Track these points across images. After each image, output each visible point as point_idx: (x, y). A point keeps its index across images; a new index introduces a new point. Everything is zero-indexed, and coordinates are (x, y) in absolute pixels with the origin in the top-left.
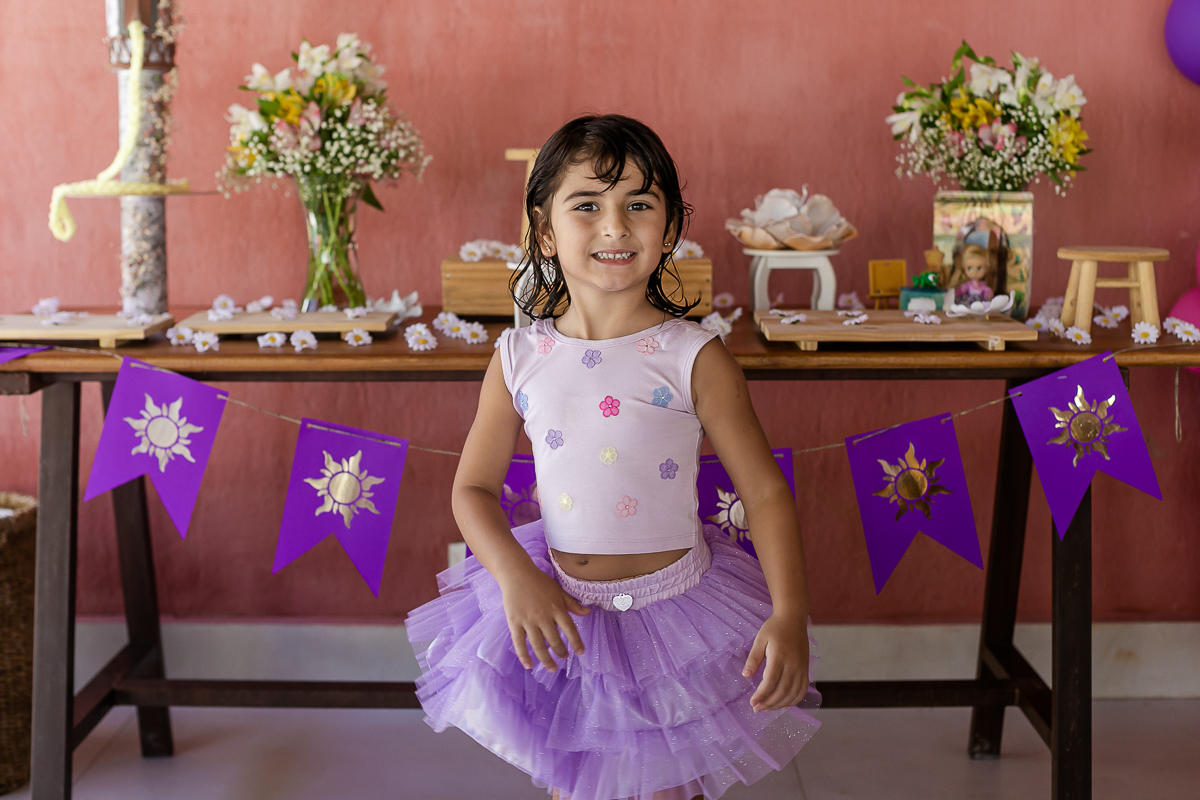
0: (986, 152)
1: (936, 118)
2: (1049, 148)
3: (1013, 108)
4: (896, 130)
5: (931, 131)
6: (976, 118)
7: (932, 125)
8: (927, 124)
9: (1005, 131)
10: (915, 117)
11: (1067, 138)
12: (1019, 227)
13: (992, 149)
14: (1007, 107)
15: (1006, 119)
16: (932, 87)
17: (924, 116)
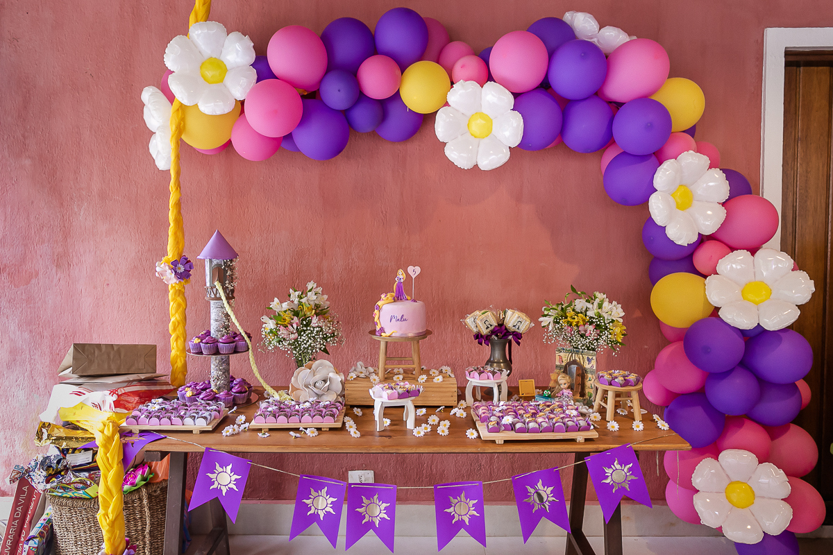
0: (582, 336)
1: (560, 319)
2: (610, 336)
3: (594, 318)
4: (543, 324)
5: (557, 326)
6: (578, 322)
7: (558, 323)
8: (556, 322)
9: (591, 328)
10: (551, 319)
11: (617, 330)
12: (590, 365)
13: (585, 335)
14: (591, 318)
15: (591, 323)
16: (558, 304)
17: (556, 318)
